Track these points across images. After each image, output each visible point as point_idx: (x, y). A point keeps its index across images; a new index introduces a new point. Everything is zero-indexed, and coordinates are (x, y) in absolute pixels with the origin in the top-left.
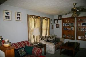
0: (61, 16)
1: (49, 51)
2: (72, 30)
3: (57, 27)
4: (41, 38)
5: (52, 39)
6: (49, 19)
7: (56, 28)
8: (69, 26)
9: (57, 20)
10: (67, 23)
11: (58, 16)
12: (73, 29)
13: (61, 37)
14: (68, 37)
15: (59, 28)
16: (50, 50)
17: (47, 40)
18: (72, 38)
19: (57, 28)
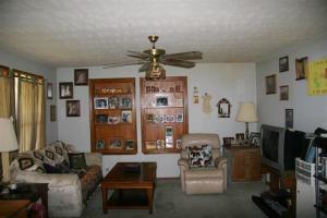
0: (86, 72)
1: (58, 207)
2: (125, 120)
3: (71, 112)
4: (20, 161)
5: (60, 159)
6: (40, 81)
7: (68, 115)
8: (117, 108)
9: (70, 84)
10: (107, 99)
11: (76, 71)
12: (130, 119)
13: (89, 150)
14: (112, 147)
15: (77, 115)
16: (62, 202)
17: (44, 164)
18: (128, 148)
19: (72, 115)
